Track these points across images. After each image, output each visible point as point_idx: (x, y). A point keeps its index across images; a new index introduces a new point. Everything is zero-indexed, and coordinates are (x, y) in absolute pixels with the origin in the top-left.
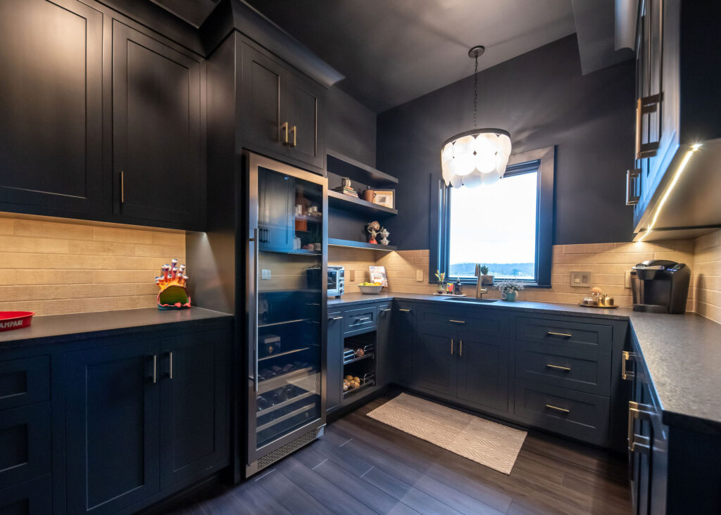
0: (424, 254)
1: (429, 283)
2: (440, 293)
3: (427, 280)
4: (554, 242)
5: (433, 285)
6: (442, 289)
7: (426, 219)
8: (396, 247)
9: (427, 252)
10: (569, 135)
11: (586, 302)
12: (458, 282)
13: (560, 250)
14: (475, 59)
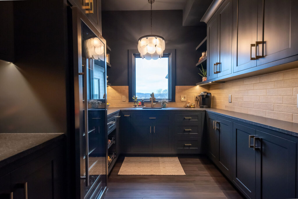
0: (126, 88)
1: (129, 102)
2: (136, 106)
3: (128, 100)
4: (176, 85)
5: (131, 102)
6: (136, 104)
7: (126, 72)
8: (111, 84)
9: (127, 87)
10: (179, 46)
11: (188, 106)
12: (143, 101)
13: (178, 88)
14: (151, 4)
